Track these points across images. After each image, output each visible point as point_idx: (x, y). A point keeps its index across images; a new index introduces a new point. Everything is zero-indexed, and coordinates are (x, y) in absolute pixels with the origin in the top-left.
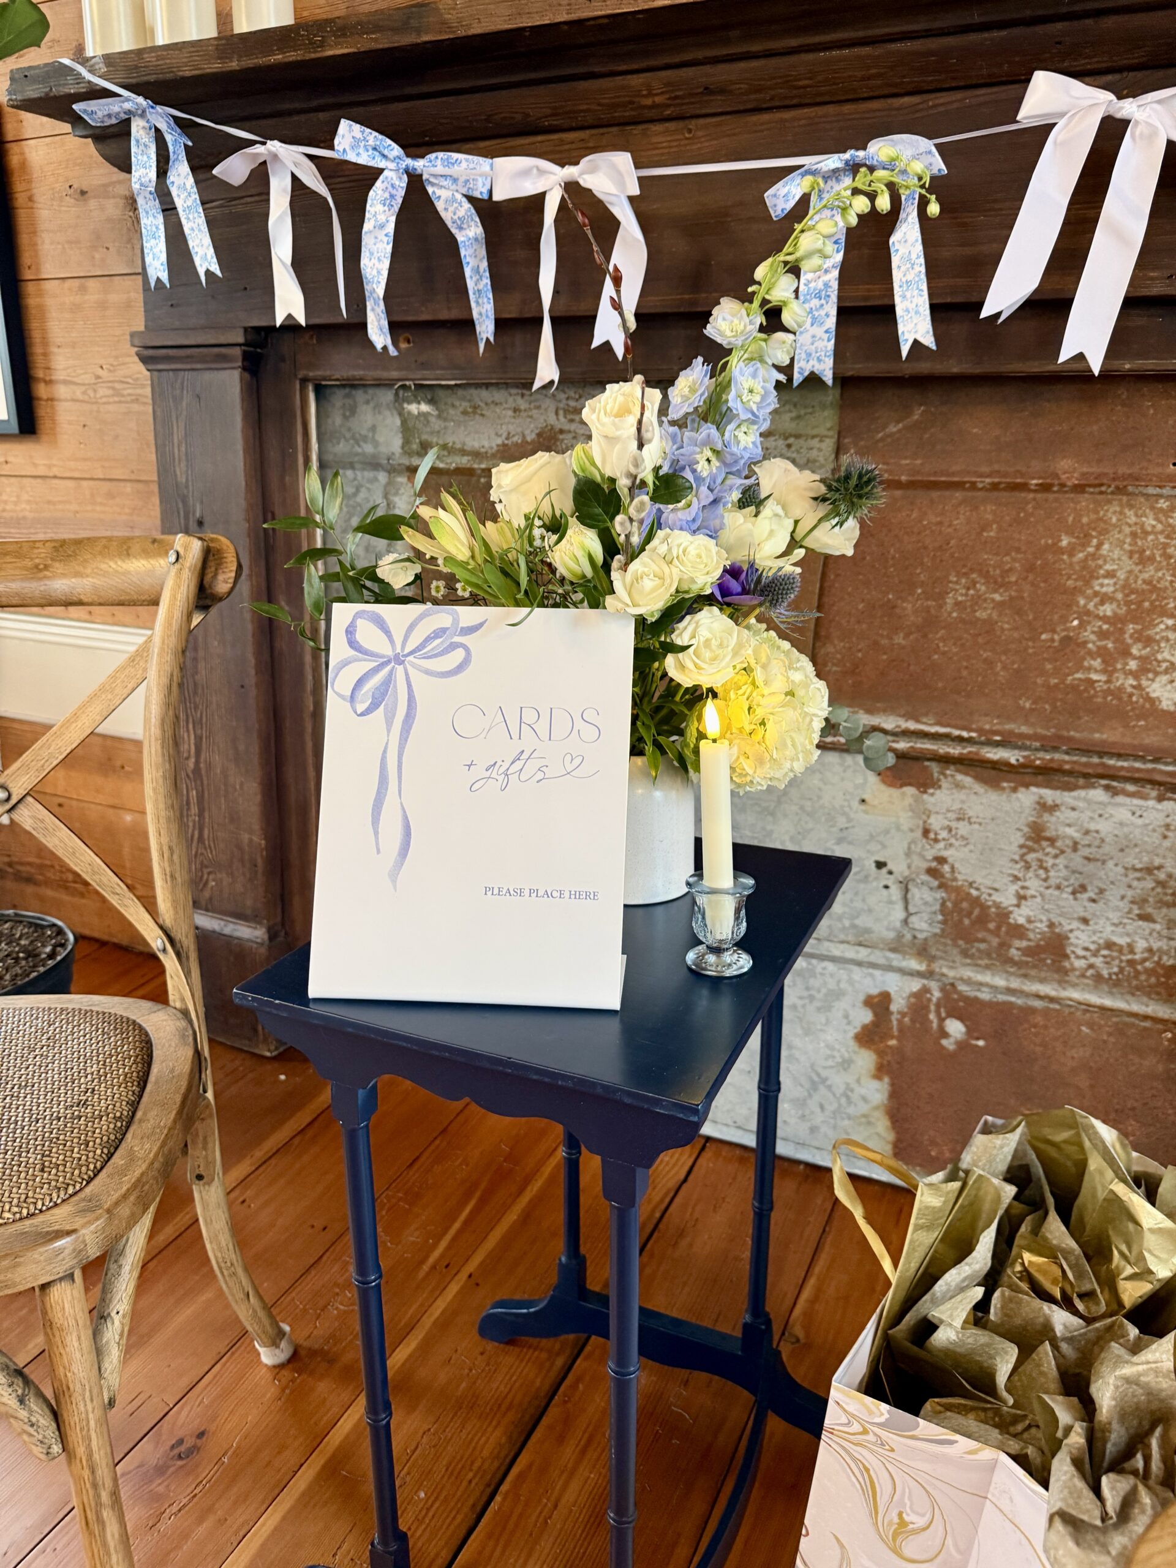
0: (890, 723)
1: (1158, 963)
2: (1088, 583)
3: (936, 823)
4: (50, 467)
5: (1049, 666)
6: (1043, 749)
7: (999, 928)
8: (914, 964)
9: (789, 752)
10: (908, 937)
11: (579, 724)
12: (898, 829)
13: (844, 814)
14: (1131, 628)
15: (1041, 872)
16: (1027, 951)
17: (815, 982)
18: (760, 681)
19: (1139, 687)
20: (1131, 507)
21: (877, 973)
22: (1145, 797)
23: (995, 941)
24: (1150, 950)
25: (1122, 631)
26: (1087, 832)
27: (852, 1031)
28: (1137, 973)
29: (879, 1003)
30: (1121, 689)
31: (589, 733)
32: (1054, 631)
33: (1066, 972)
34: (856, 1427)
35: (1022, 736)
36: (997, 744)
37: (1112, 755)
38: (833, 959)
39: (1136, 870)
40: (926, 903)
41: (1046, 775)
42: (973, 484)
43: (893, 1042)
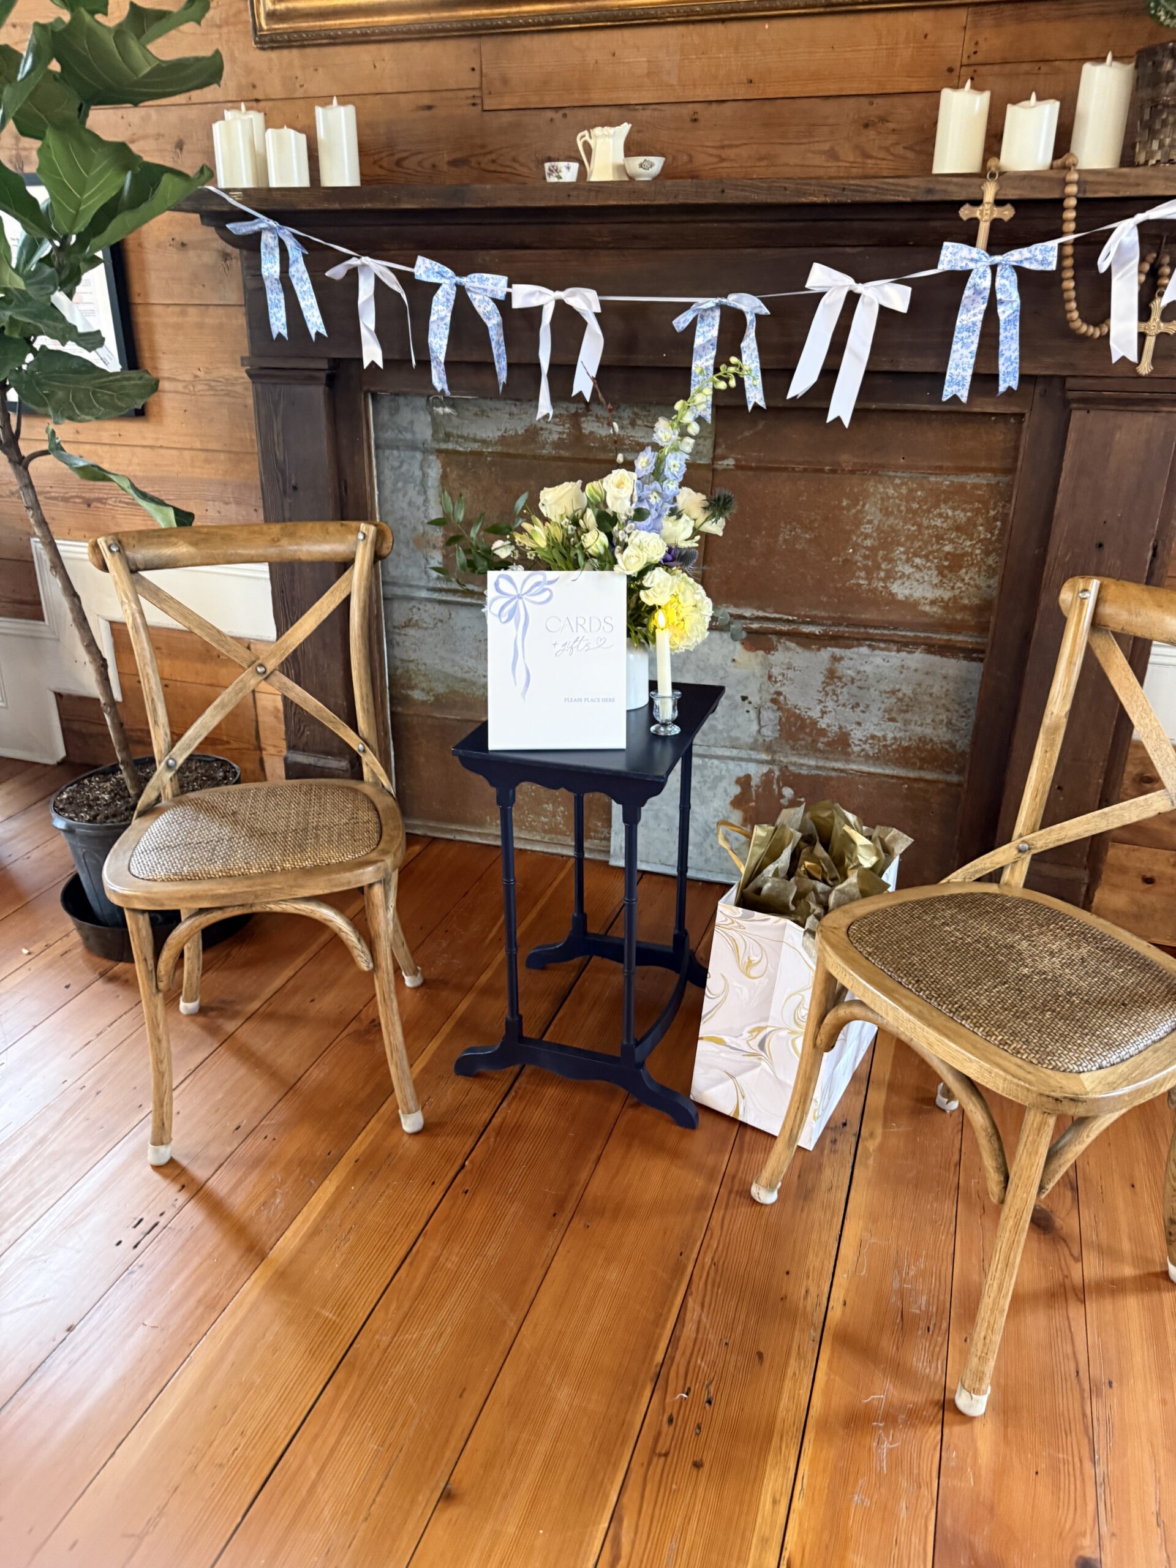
0: (748, 613)
1: (900, 745)
2: (858, 526)
3: (775, 671)
4: (157, 439)
5: (836, 577)
6: (834, 625)
7: (812, 731)
8: (764, 756)
9: (695, 633)
10: (761, 740)
11: (603, 624)
12: (754, 675)
13: (723, 669)
14: (881, 553)
15: (835, 697)
16: (828, 744)
17: (706, 772)
18: (681, 600)
19: (885, 587)
20: (881, 482)
21: (743, 764)
22: (889, 650)
23: (809, 739)
24: (895, 738)
25: (876, 555)
26: (859, 672)
27: (729, 800)
28: (888, 752)
29: (744, 782)
30: (876, 589)
31: (608, 628)
32: (839, 556)
33: (849, 754)
34: (729, 921)
35: (823, 618)
36: (808, 623)
37: (871, 627)
38: (717, 757)
39: (886, 692)
40: (770, 720)
41: (836, 640)
42: (793, 469)
43: (753, 804)
